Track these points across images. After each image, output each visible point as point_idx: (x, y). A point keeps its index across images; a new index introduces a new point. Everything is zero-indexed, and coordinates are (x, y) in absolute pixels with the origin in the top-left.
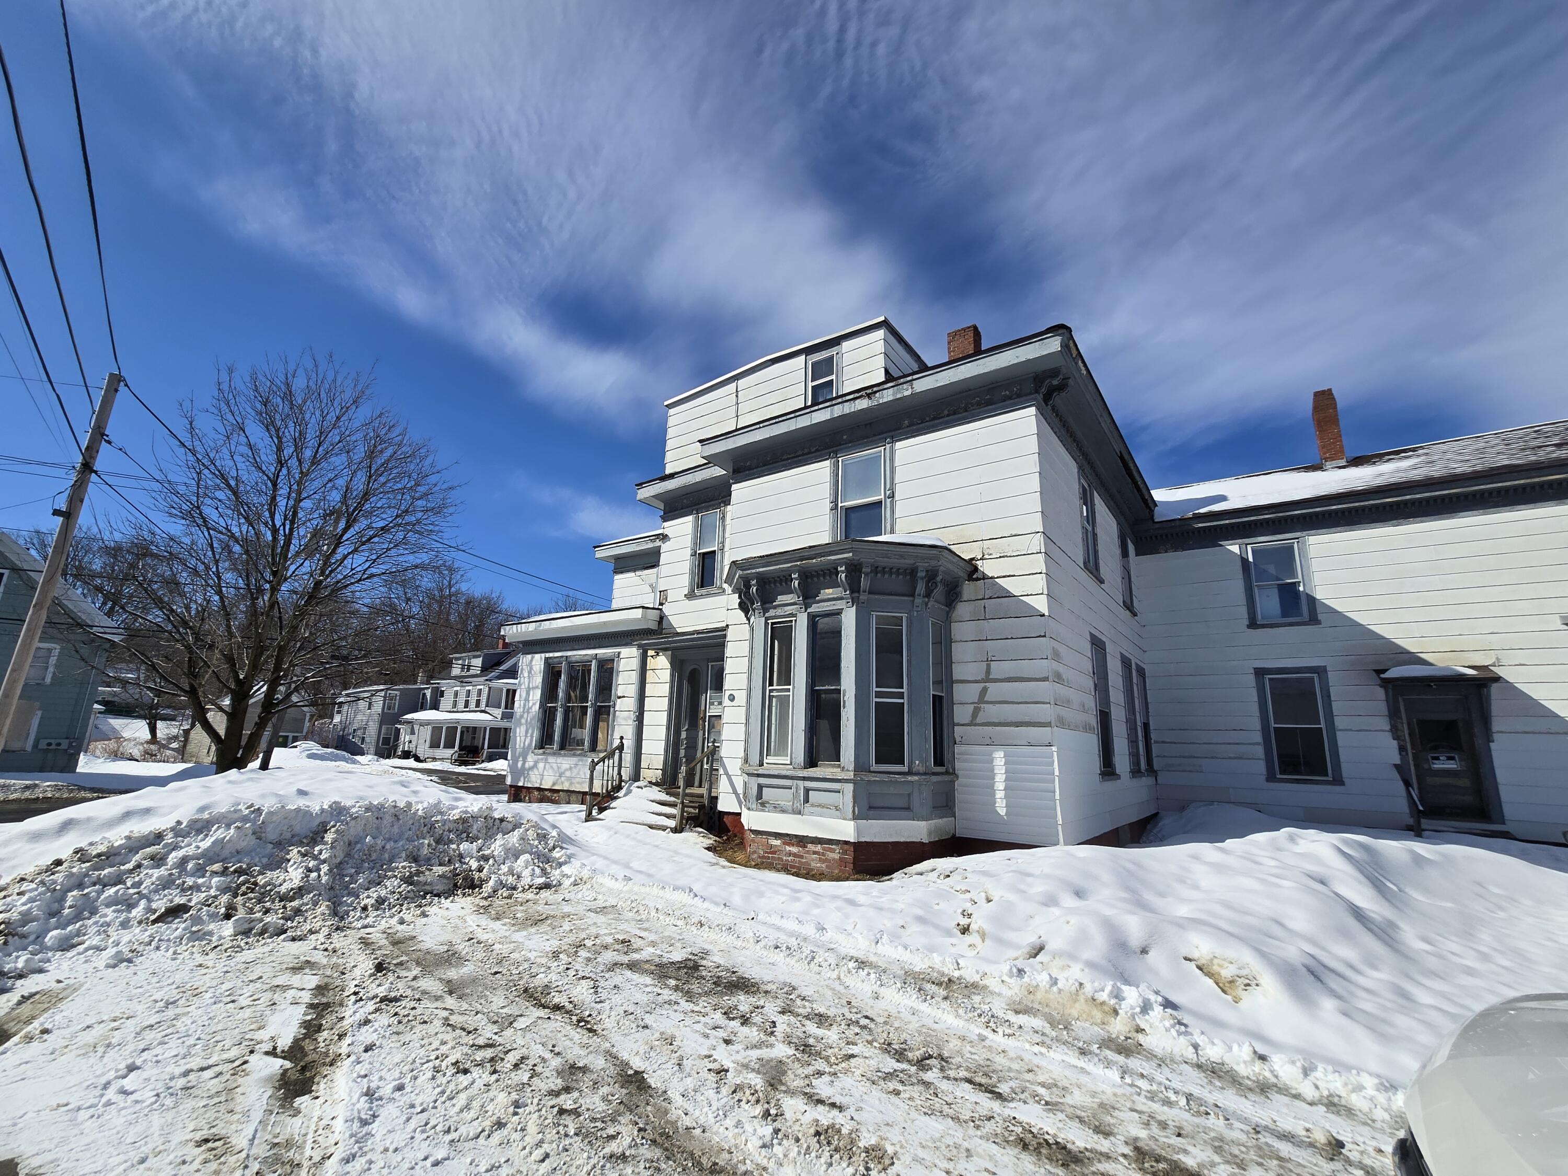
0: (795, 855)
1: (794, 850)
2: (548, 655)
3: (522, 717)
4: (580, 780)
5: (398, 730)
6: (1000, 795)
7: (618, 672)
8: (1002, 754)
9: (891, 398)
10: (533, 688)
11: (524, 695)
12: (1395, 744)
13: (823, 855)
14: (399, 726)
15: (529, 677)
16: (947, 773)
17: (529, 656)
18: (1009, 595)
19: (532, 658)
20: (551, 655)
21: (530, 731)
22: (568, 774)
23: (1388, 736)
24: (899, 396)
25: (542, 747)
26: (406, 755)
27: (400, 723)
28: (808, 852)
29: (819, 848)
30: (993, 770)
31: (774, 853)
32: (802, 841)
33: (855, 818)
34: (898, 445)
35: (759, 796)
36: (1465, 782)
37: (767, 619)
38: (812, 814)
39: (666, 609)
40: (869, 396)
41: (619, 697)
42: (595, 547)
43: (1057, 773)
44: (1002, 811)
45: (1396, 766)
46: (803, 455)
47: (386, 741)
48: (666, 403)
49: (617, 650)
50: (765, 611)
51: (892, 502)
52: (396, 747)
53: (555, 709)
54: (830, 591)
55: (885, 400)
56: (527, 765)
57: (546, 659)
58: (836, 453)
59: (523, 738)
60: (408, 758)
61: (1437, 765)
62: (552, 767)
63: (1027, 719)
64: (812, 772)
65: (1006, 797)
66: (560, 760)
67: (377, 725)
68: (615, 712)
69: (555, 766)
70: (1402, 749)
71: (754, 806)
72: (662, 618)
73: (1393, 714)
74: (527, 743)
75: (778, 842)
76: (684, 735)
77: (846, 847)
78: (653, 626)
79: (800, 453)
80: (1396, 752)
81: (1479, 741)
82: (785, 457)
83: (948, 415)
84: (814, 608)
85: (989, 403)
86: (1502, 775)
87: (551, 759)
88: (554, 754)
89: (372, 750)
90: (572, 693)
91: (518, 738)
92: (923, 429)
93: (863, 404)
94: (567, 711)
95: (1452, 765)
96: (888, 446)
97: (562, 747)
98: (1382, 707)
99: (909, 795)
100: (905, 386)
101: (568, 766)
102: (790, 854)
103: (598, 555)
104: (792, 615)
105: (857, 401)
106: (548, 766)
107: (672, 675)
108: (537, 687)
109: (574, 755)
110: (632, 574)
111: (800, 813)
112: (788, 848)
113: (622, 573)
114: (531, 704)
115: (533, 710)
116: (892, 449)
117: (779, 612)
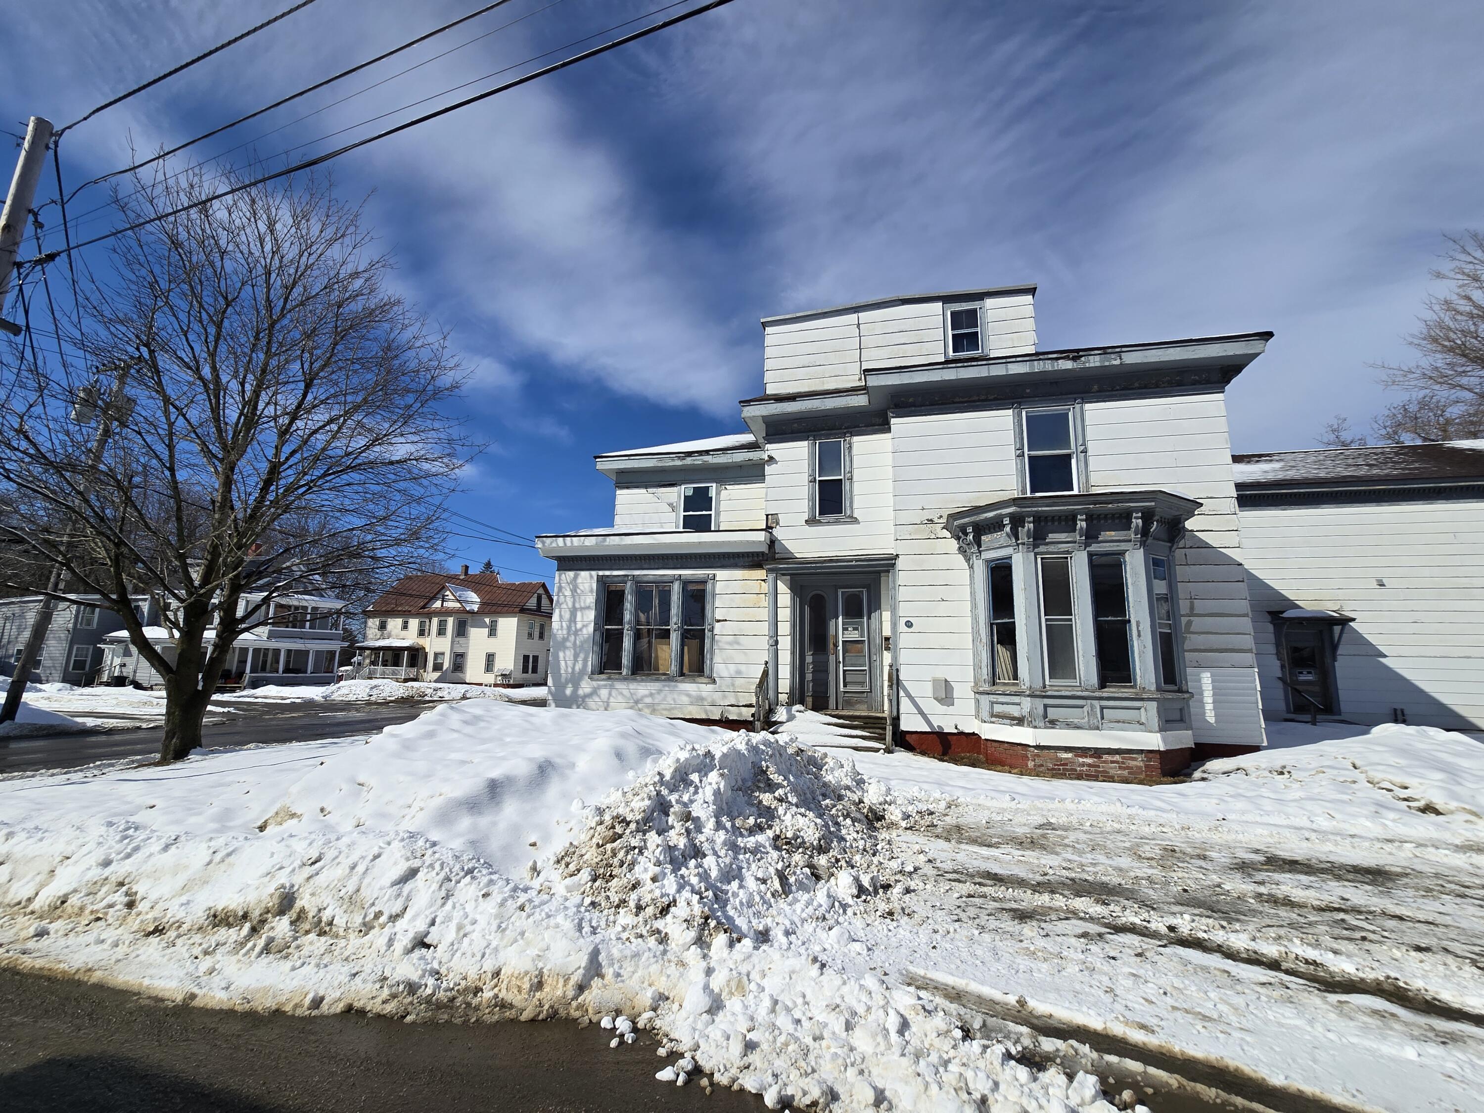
0: (1089, 765)
1: (1089, 761)
2: (601, 573)
3: (565, 640)
4: (668, 706)
5: (102, 651)
6: (1209, 707)
7: (714, 595)
8: (1209, 675)
9: (1098, 364)
10: (582, 609)
11: (567, 616)
12: (1278, 663)
13: (1123, 763)
14: (102, 646)
15: (573, 596)
16: (1180, 691)
17: (571, 574)
18: (1208, 546)
19: (576, 577)
20: (607, 573)
21: (582, 656)
22: (648, 700)
23: (1275, 657)
24: (1107, 364)
25: (601, 673)
26: (119, 681)
27: (104, 642)
28: (1105, 762)
29: (1117, 757)
30: (1201, 688)
31: (1066, 764)
32: (1098, 753)
33: (1161, 730)
34: (1087, 406)
35: (1045, 716)
36: (1317, 689)
37: (1036, 554)
38: (1112, 729)
39: (777, 533)
40: (1075, 359)
41: (718, 621)
42: (596, 457)
43: (1259, 688)
44: (1212, 720)
45: (1279, 678)
46: (979, 401)
47: (79, 665)
48: (762, 320)
49: (710, 572)
50: (1035, 546)
51: (1085, 457)
52: (99, 672)
53: (620, 633)
54: (1113, 533)
55: (1092, 365)
56: (580, 692)
57: (600, 579)
58: (1020, 404)
59: (570, 663)
60: (124, 685)
61: (1302, 678)
62: (621, 694)
63: (1230, 647)
64: (1106, 692)
65: (1215, 708)
66: (633, 686)
67: (65, 645)
68: (713, 636)
69: (626, 692)
70: (1283, 667)
71: (1042, 724)
72: (772, 542)
73: (1278, 645)
74: (577, 668)
75: (1070, 755)
76: (809, 659)
77: (1151, 755)
78: (765, 549)
79: (976, 398)
80: (1279, 669)
81: (1328, 660)
82: (957, 400)
83: (1139, 388)
84: (1094, 548)
85: (1180, 384)
86: (1341, 684)
87: (619, 685)
88: (625, 679)
89: (57, 675)
90: (641, 615)
91: (563, 663)
92: (1115, 396)
93: (1067, 365)
94: (638, 636)
95: (1310, 677)
96: (1078, 406)
97: (634, 673)
98: (1271, 637)
99: (1181, 710)
100: (1113, 356)
101: (647, 692)
102: (1083, 765)
103: (599, 466)
104: (1068, 552)
105: (1060, 361)
106: (614, 693)
107: (793, 600)
108: (588, 608)
109: (657, 680)
110: (643, 491)
111: (1098, 728)
112: (1081, 760)
113: (628, 488)
114: (579, 626)
115: (585, 631)
116: (1082, 409)
117: (1052, 548)
